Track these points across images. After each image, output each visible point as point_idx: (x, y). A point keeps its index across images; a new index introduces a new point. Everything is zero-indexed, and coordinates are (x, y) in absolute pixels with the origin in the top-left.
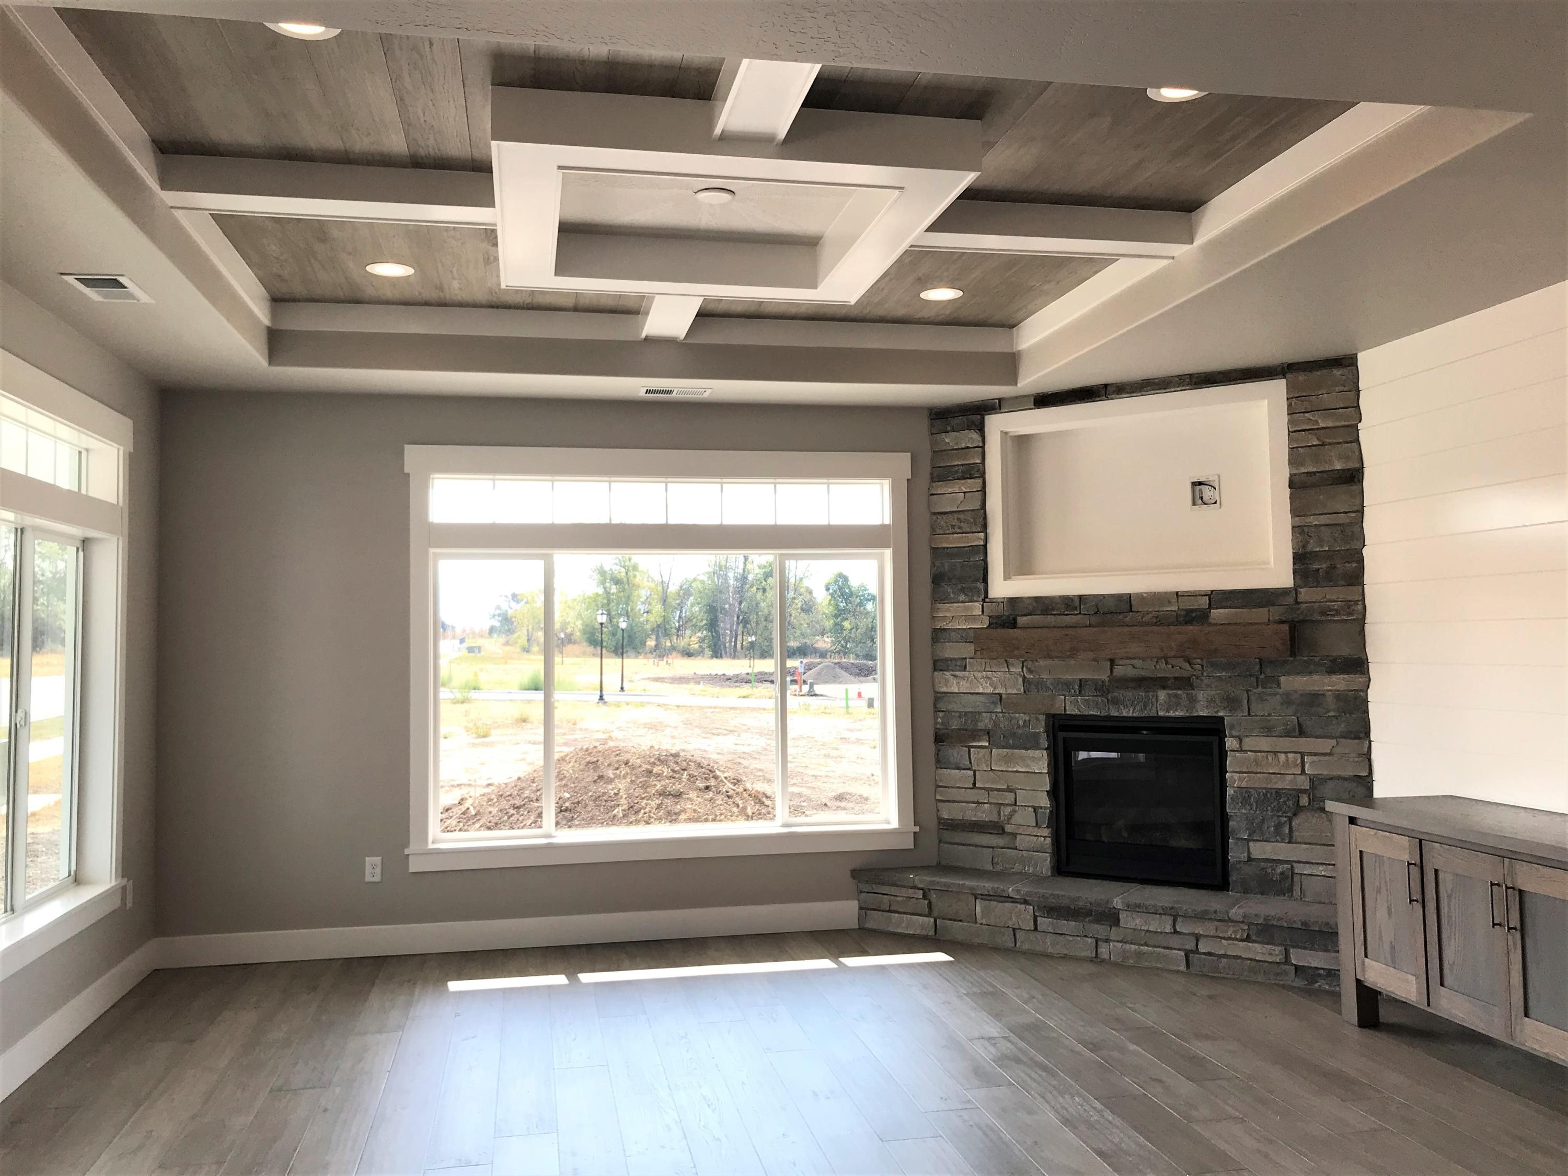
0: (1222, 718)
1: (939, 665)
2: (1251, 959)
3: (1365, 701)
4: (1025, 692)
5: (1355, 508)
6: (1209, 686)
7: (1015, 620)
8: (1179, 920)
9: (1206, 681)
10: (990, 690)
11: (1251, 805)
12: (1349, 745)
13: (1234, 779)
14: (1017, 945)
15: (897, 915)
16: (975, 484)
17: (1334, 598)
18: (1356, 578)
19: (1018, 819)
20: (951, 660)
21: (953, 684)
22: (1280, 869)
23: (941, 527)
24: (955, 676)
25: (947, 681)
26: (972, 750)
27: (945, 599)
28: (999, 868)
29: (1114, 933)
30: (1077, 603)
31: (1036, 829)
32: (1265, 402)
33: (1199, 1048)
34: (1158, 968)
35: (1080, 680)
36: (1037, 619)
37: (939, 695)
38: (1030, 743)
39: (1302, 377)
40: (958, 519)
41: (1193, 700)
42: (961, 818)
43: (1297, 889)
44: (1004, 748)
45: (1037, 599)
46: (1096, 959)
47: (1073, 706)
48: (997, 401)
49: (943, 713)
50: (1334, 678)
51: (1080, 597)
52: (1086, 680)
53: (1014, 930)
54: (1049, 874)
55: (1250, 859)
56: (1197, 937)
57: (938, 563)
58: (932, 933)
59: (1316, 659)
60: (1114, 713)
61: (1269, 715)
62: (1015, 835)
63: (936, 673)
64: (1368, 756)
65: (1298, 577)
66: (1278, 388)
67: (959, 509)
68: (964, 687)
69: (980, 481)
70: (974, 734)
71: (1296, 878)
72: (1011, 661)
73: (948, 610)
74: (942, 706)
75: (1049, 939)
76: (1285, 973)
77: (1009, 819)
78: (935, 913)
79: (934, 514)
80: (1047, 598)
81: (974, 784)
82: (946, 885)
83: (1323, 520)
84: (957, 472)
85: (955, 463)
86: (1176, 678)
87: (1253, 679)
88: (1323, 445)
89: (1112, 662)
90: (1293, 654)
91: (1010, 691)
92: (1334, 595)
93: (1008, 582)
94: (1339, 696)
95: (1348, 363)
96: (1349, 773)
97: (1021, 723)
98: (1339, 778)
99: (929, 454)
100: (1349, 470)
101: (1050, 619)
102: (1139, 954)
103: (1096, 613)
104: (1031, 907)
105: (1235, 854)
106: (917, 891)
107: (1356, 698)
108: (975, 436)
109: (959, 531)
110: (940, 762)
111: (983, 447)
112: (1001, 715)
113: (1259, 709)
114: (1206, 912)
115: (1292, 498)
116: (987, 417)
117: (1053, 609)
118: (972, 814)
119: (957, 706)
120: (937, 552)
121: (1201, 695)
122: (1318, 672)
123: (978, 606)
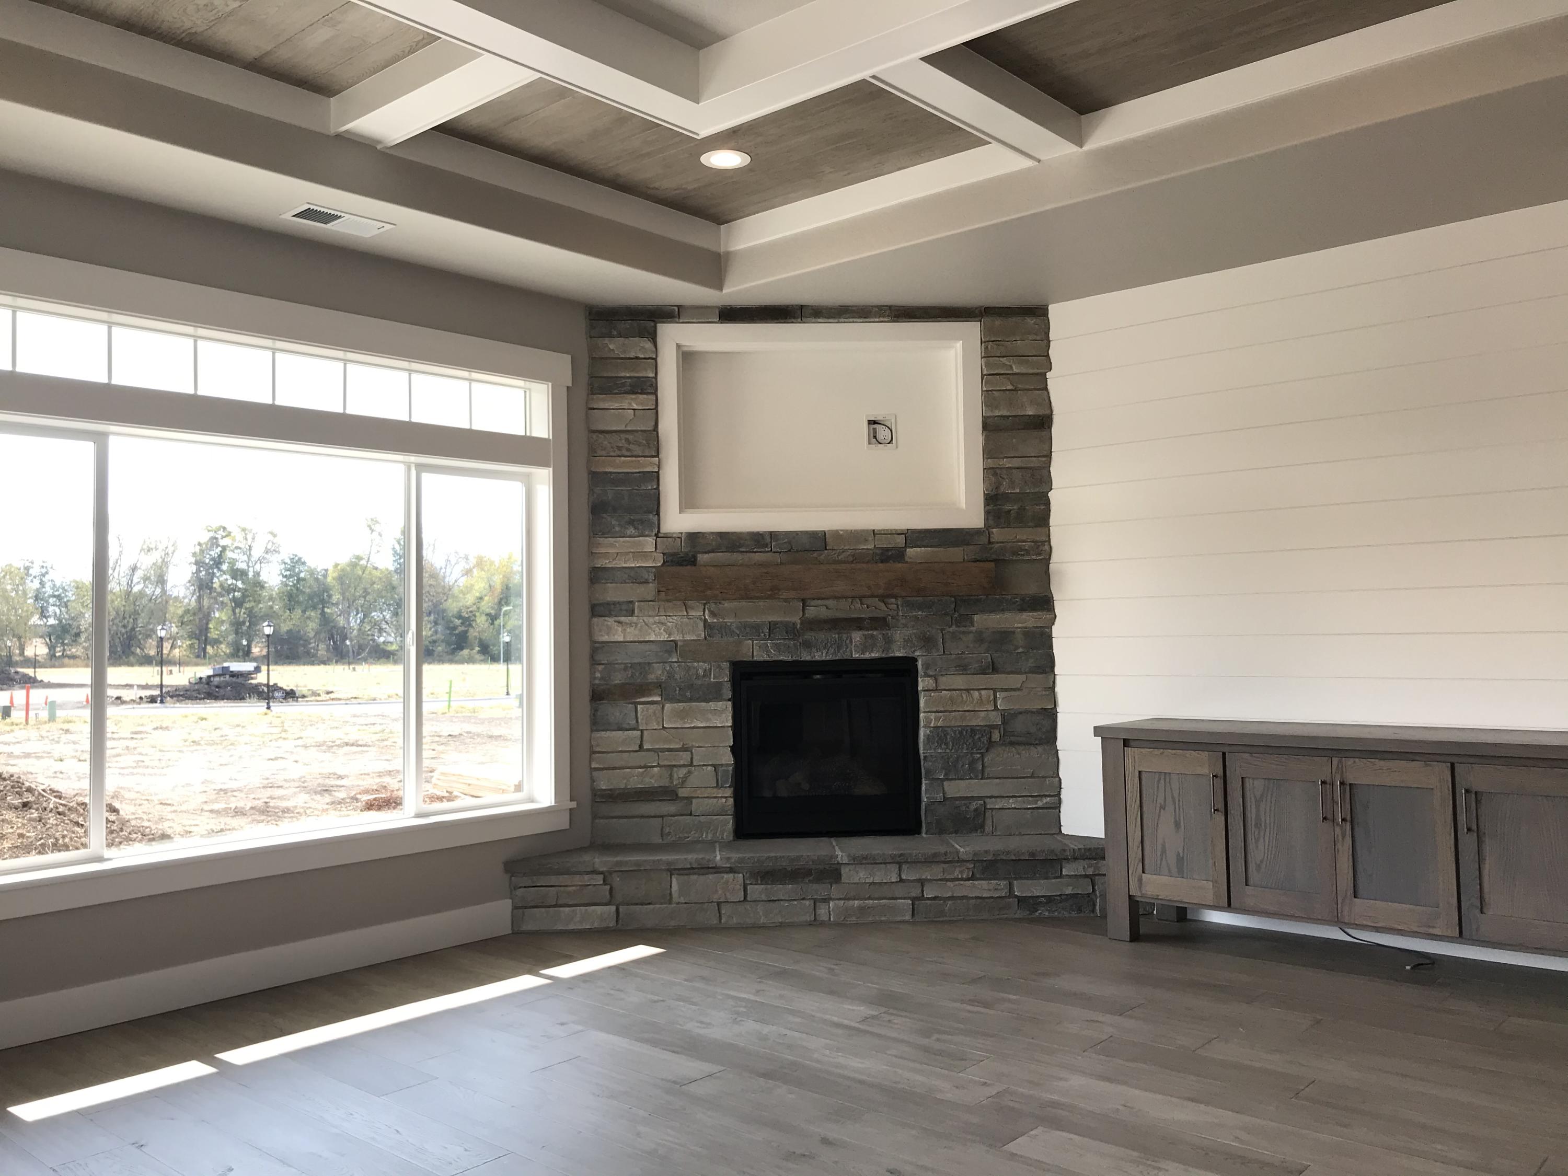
1: (598, 610)
2: (977, 898)
3: (1050, 637)
4: (705, 637)
5: (1045, 453)
6: (905, 626)
7: (695, 557)
8: (904, 867)
9: (902, 621)
10: (664, 637)
11: (946, 744)
12: (1036, 680)
13: (927, 721)
14: (723, 921)
15: (567, 909)
16: (647, 401)
17: (1024, 538)
18: (1043, 519)
19: (695, 780)
20: (614, 603)
21: (617, 631)
22: (974, 806)
23: (603, 448)
24: (619, 622)
25: (609, 629)
26: (639, 707)
27: (608, 532)
28: (669, 839)
29: (835, 891)
30: (768, 540)
31: (715, 790)
32: (959, 345)
34: (881, 922)
35: (770, 623)
36: (720, 556)
37: (597, 645)
38: (710, 695)
39: (998, 322)
40: (627, 440)
41: (889, 641)
42: (623, 786)
43: (989, 822)
44: (680, 701)
45: (722, 535)
46: (816, 923)
47: (762, 651)
48: (676, 309)
49: (603, 666)
50: (1025, 615)
51: (771, 533)
52: (776, 623)
53: (719, 904)
54: (731, 838)
55: (945, 799)
56: (922, 882)
57: (598, 490)
59: (1009, 597)
60: (806, 657)
61: (963, 653)
62: (689, 799)
63: (595, 620)
64: (1052, 689)
65: (990, 518)
66: (973, 330)
67: (629, 428)
68: (632, 634)
69: (652, 398)
70: (643, 689)
71: (988, 814)
72: (691, 603)
73: (612, 545)
74: (600, 657)
75: (760, 908)
76: (1009, 906)
77: (683, 782)
79: (596, 432)
80: (733, 533)
81: (641, 746)
82: (638, 864)
83: (1016, 462)
84: (623, 384)
85: (623, 374)
86: (871, 618)
87: (949, 618)
88: (1015, 390)
89: (805, 602)
91: (688, 638)
92: (1023, 535)
93: (685, 515)
94: (1028, 634)
95: (1039, 312)
96: (1036, 706)
97: (701, 672)
98: (1027, 712)
99: (589, 359)
100: (1039, 416)
101: (736, 557)
102: (861, 909)
103: (790, 551)
104: (741, 875)
105: (928, 795)
106: (595, 876)
107: (1042, 633)
108: (648, 345)
109: (628, 454)
110: (597, 723)
111: (655, 359)
112: (676, 665)
113: (954, 648)
114: (935, 855)
115: (986, 439)
116: (659, 325)
117: (741, 546)
118: (635, 780)
119: (621, 658)
120: (596, 478)
121: (898, 635)
122: (1009, 610)
123: (651, 540)
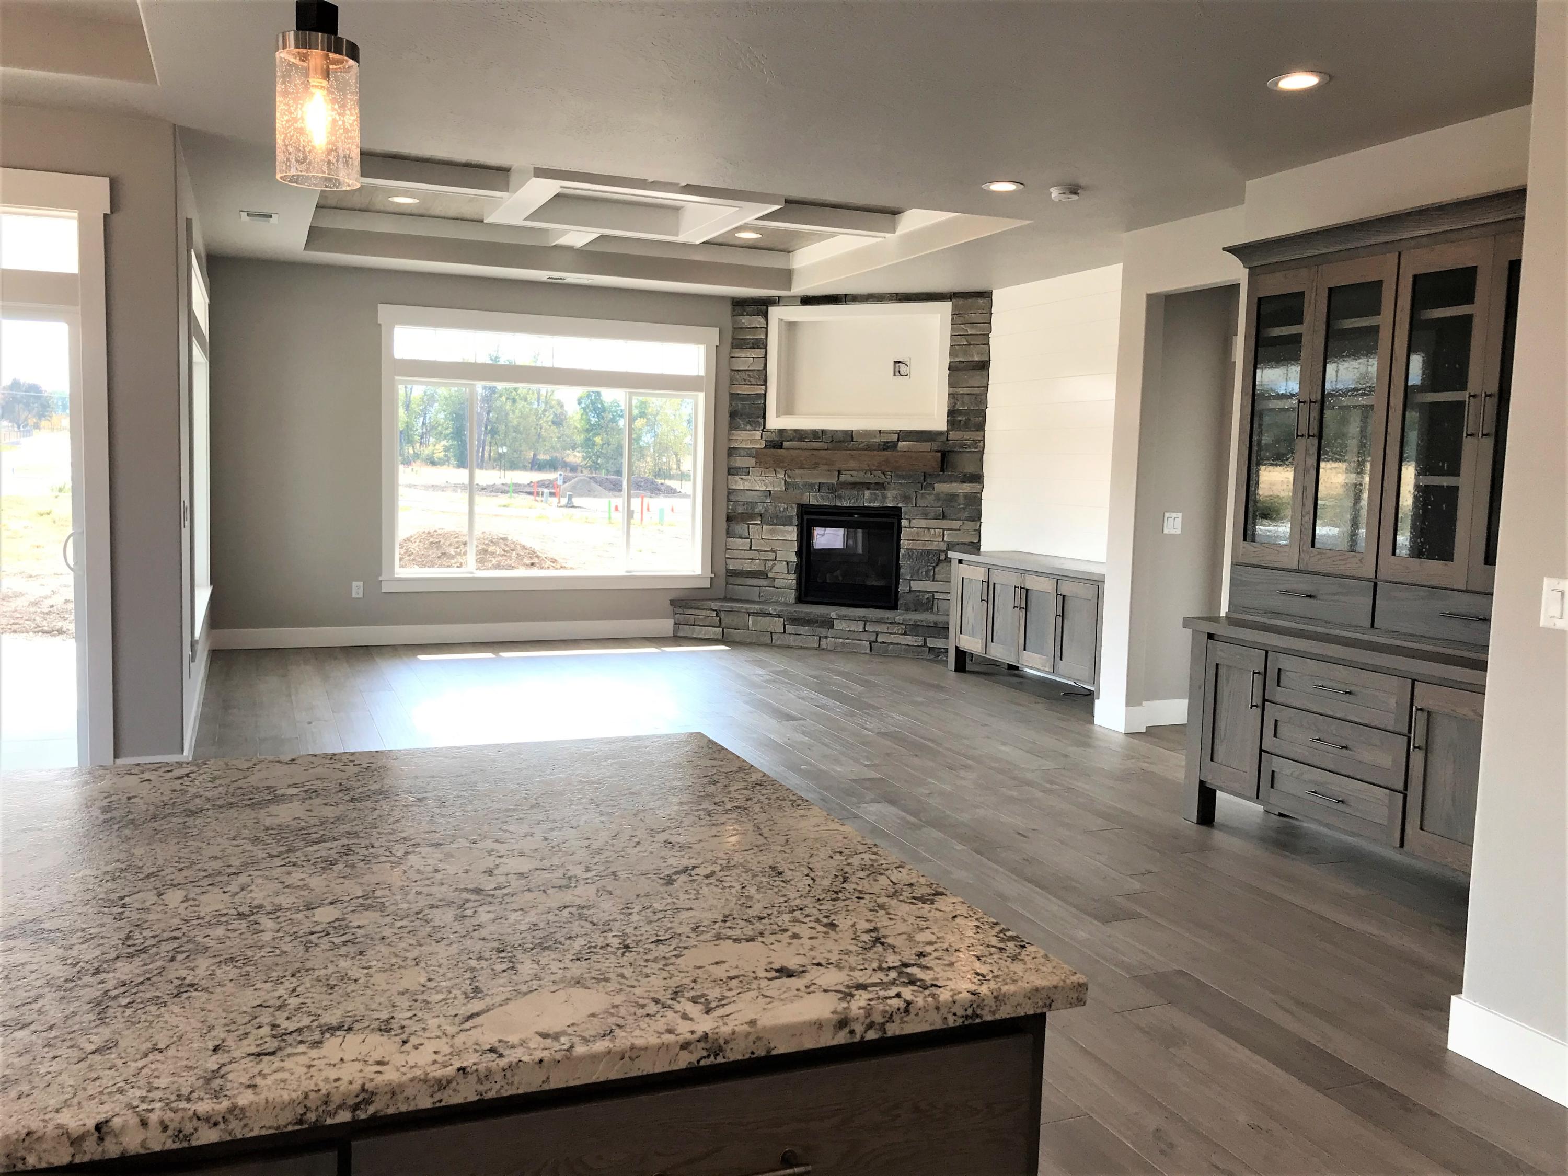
0: (900, 508)
1: (731, 471)
2: (905, 645)
3: (980, 499)
4: (785, 490)
5: (985, 385)
6: (894, 488)
7: (782, 444)
8: (868, 624)
9: (893, 485)
10: (764, 488)
11: (913, 559)
12: (970, 525)
13: (905, 544)
14: (773, 642)
15: (699, 627)
16: (760, 352)
17: (969, 438)
18: (981, 427)
19: (775, 569)
20: (740, 468)
21: (739, 483)
22: (927, 596)
23: (737, 380)
24: (742, 479)
25: (736, 482)
26: (750, 526)
27: (738, 428)
28: (763, 599)
29: (830, 633)
30: (820, 434)
31: (787, 575)
32: (939, 315)
33: (870, 678)
34: (854, 652)
35: (820, 483)
36: (795, 443)
37: (731, 491)
38: (786, 522)
39: (961, 301)
40: (749, 376)
41: (885, 497)
42: (741, 569)
43: (935, 609)
44: (771, 525)
45: (796, 431)
46: (819, 648)
47: (814, 499)
48: (777, 299)
49: (732, 502)
50: (965, 485)
51: (823, 431)
52: (823, 483)
53: (771, 633)
54: (794, 601)
55: (910, 591)
56: (877, 634)
57: (733, 404)
58: (720, 637)
59: (955, 474)
60: (838, 504)
61: (927, 506)
62: (774, 579)
63: (729, 476)
64: (979, 531)
65: (949, 425)
66: (947, 306)
67: (749, 369)
68: (747, 486)
69: (764, 350)
70: (752, 516)
71: (936, 601)
72: (778, 470)
73: (739, 436)
74: (732, 498)
75: (792, 638)
76: (924, 652)
77: (771, 569)
78: (723, 625)
79: (733, 370)
80: (802, 430)
81: (751, 548)
82: (732, 607)
83: (966, 391)
84: (749, 344)
85: (748, 338)
86: (876, 483)
87: (920, 485)
88: (970, 345)
89: (839, 472)
90: (943, 470)
91: (776, 489)
92: (967, 436)
93: (779, 419)
94: (966, 496)
95: (986, 295)
96: (967, 540)
97: (782, 509)
98: (962, 543)
99: (731, 329)
100: (983, 361)
101: (803, 444)
102: (843, 644)
103: (832, 441)
104: (782, 619)
105: (903, 588)
106: (712, 612)
107: (975, 497)
108: (761, 320)
109: (749, 383)
110: (729, 534)
111: (766, 328)
112: (770, 504)
113: (921, 503)
114: (882, 618)
115: (949, 375)
116: (770, 308)
117: (805, 437)
118: (748, 566)
119: (742, 498)
120: (733, 396)
121: (889, 494)
122: (956, 482)
123: (759, 433)
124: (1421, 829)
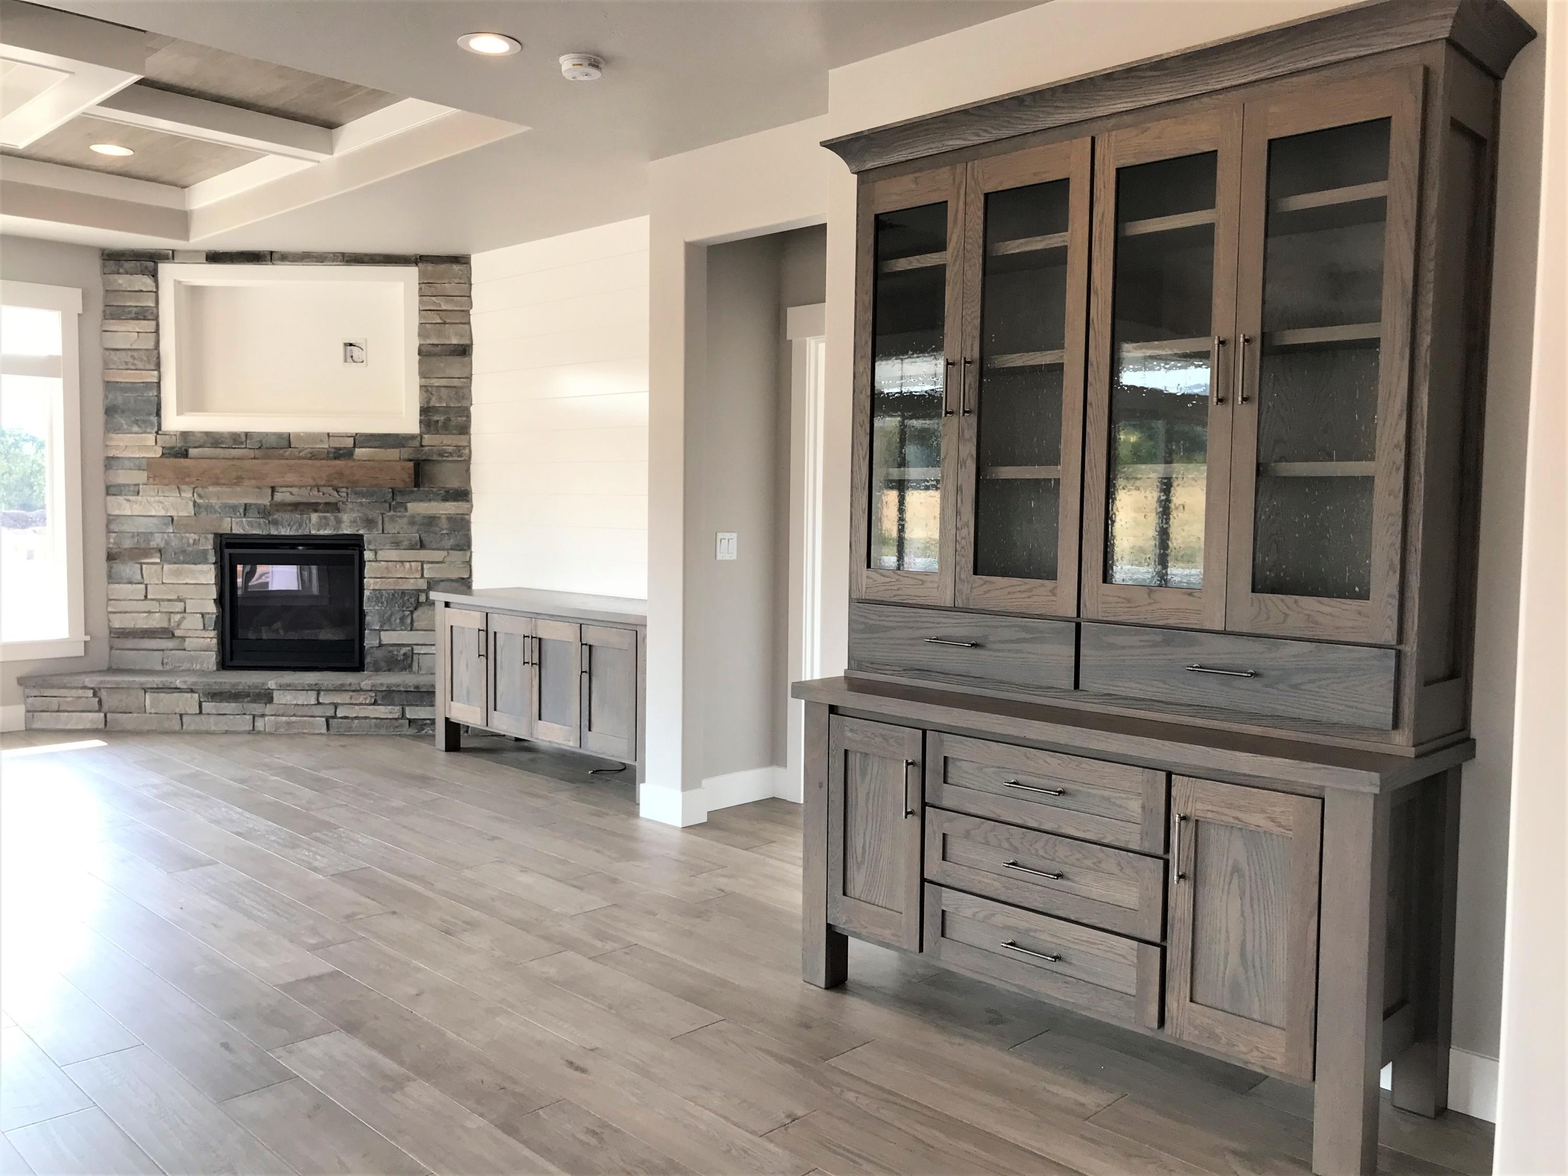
0: (362, 536)
1: (111, 490)
2: (376, 718)
3: (468, 523)
4: (195, 515)
5: (466, 375)
6: (352, 510)
7: (187, 451)
8: (322, 693)
9: (350, 506)
10: (162, 513)
11: (382, 603)
12: (457, 555)
13: (370, 584)
14: (184, 727)
15: (66, 714)
16: (150, 325)
17: (449, 443)
18: (464, 429)
19: (186, 624)
20: (124, 485)
21: (123, 506)
22: (404, 650)
23: (114, 363)
24: (128, 500)
25: (120, 505)
26: (144, 566)
27: (118, 430)
28: (168, 668)
29: (269, 709)
30: (243, 439)
31: (203, 632)
32: (402, 284)
34: (304, 733)
35: (246, 505)
36: (207, 451)
37: (111, 518)
38: (199, 558)
39: (430, 267)
40: (133, 357)
41: (339, 521)
42: (132, 626)
43: (416, 665)
44: (175, 563)
45: (207, 434)
46: (253, 731)
47: (239, 526)
48: (171, 252)
49: (115, 534)
50: (447, 504)
51: (247, 434)
52: (251, 505)
53: (181, 715)
54: (215, 668)
55: (381, 645)
56: (336, 706)
57: (111, 396)
58: (102, 726)
59: (434, 490)
60: (274, 532)
61: (398, 533)
62: (183, 638)
63: (109, 498)
64: (469, 563)
65: (423, 426)
66: (412, 273)
67: (134, 347)
68: (137, 510)
69: (154, 323)
70: (146, 552)
71: (415, 657)
72: (183, 487)
73: (122, 440)
74: (113, 527)
75: (212, 719)
76: (401, 726)
77: (178, 625)
78: (105, 707)
79: (107, 349)
80: (217, 433)
81: (146, 597)
83: (443, 382)
84: (130, 312)
85: (129, 304)
86: (326, 504)
87: (387, 505)
88: (445, 323)
89: (273, 489)
90: (417, 484)
91: (181, 514)
92: (447, 441)
93: (180, 418)
94: (450, 519)
95: (462, 260)
96: (455, 575)
97: (191, 541)
98: (448, 580)
99: (102, 293)
100: (462, 345)
101: (219, 452)
102: (289, 724)
103: (260, 448)
104: (197, 695)
105: (370, 641)
106: (87, 691)
107: (462, 519)
108: (148, 281)
109: (133, 367)
111: (156, 293)
112: (172, 535)
113: (391, 528)
114: (342, 685)
115: (420, 362)
116: (160, 265)
117: (222, 442)
118: (143, 622)
119: (128, 527)
120: (109, 385)
121: (345, 517)
122: (435, 500)
123: (151, 437)
124: (1191, 1000)
